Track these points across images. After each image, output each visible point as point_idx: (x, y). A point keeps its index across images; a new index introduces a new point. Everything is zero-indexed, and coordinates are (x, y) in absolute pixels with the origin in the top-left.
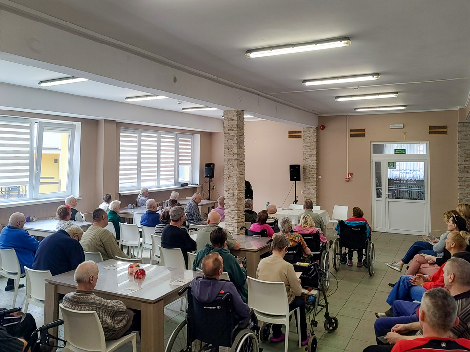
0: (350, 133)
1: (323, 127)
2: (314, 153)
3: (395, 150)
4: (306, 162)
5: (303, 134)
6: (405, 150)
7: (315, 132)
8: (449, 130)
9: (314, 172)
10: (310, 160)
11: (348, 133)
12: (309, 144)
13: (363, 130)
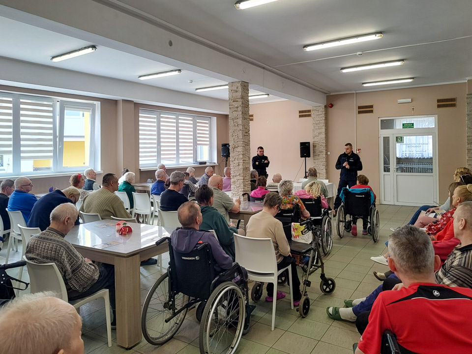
0: (358, 110)
1: (332, 106)
2: (324, 130)
3: (403, 124)
4: (316, 139)
5: (312, 113)
6: (413, 124)
7: (324, 110)
8: (457, 103)
9: (323, 149)
10: (319, 137)
11: (356, 110)
12: (318, 122)
13: (371, 107)
